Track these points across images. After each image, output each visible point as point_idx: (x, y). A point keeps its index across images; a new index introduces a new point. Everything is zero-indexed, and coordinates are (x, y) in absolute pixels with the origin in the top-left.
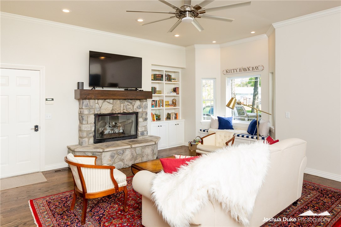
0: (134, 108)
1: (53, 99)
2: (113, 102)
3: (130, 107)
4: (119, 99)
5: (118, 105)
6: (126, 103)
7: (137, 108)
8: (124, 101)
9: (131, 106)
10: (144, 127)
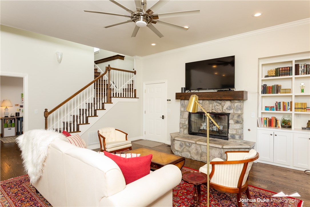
0: (224, 109)
1: (170, 100)
2: (202, 102)
3: (218, 107)
4: (208, 100)
5: (207, 105)
6: (215, 103)
7: (227, 109)
8: (212, 102)
9: (220, 107)
10: (235, 130)
